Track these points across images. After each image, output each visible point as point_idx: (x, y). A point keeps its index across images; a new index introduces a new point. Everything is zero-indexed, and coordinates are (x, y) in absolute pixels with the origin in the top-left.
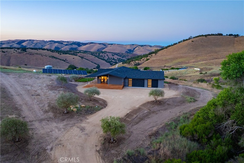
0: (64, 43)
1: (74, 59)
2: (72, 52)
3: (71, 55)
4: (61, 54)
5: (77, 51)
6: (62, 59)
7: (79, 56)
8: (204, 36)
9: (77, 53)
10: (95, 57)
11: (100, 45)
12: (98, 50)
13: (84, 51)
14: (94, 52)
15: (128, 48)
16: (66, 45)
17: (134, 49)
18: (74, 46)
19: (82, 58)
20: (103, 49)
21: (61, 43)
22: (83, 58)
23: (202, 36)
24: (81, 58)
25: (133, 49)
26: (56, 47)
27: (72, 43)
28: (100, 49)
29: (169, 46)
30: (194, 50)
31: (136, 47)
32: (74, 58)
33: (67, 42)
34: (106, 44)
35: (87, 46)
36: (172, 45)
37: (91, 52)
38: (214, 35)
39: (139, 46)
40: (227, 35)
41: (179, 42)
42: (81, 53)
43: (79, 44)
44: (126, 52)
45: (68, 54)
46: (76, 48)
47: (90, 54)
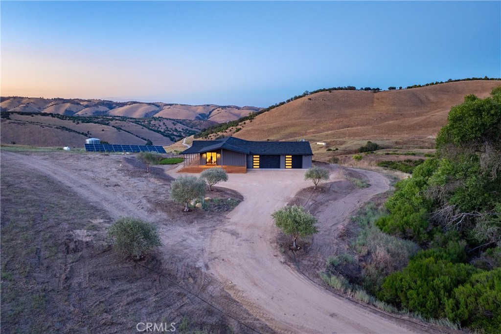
0: (82, 103)
1: (103, 132)
2: (99, 119)
3: (97, 124)
4: (78, 123)
5: (107, 117)
6: (81, 132)
7: (113, 127)
8: (327, 90)
9: (110, 121)
10: (142, 127)
11: (149, 106)
12: (147, 115)
13: (122, 117)
14: (139, 119)
15: (200, 110)
16: (87, 106)
17: (210, 113)
18: (102, 109)
19: (119, 129)
20: (156, 113)
21: (76, 102)
22: (121, 129)
23: (324, 90)
24: (117, 129)
25: (208, 113)
26: (66, 110)
27: (98, 103)
28: (151, 113)
29: (273, 107)
30: (312, 114)
31: (213, 110)
32: (103, 130)
33: (88, 101)
34: (160, 104)
35: (125, 107)
36: (277, 106)
37: (134, 119)
38: (341, 89)
39: (219, 107)
40: (362, 89)
41: (289, 101)
42: (117, 120)
43: (110, 105)
44: (196, 117)
45: (92, 122)
46: (106, 112)
47: (133, 122)
